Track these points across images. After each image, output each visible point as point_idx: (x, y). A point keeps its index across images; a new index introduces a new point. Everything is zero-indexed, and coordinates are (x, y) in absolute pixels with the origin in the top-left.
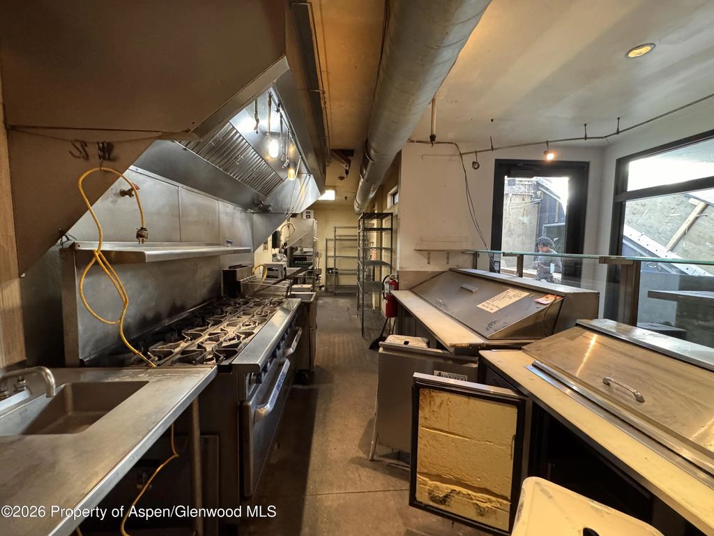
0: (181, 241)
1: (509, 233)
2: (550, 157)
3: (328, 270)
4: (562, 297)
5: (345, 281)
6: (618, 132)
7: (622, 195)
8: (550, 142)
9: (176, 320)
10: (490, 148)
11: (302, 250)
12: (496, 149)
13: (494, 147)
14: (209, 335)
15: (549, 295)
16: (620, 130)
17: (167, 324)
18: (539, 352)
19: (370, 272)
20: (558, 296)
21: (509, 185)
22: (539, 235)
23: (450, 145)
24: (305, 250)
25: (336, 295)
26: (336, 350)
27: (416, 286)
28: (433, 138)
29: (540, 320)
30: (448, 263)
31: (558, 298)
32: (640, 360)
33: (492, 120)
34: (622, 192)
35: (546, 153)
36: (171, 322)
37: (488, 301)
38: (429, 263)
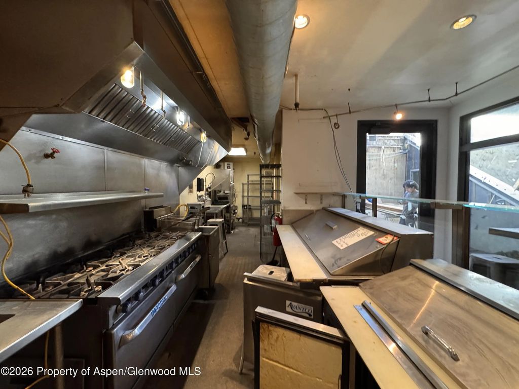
0: (106, 190)
1: (383, 177)
2: (399, 117)
3: (243, 206)
4: (399, 238)
5: (256, 214)
6: (457, 94)
7: (466, 146)
8: (399, 105)
9: (90, 252)
10: (348, 111)
11: (224, 192)
12: (353, 112)
13: (351, 111)
14: (106, 266)
15: (389, 235)
16: (458, 92)
17: (80, 256)
18: (372, 291)
19: (271, 208)
20: (395, 236)
21: (370, 140)
22: (407, 177)
23: (320, 111)
24: (226, 192)
25: (249, 225)
26: (238, 270)
27: (295, 222)
28: (297, 105)
29: (379, 258)
30: (321, 203)
31: (395, 238)
32: (462, 308)
33: (349, 90)
34: (466, 143)
35: (395, 113)
36: (85, 254)
37: (341, 238)
38: (306, 203)
